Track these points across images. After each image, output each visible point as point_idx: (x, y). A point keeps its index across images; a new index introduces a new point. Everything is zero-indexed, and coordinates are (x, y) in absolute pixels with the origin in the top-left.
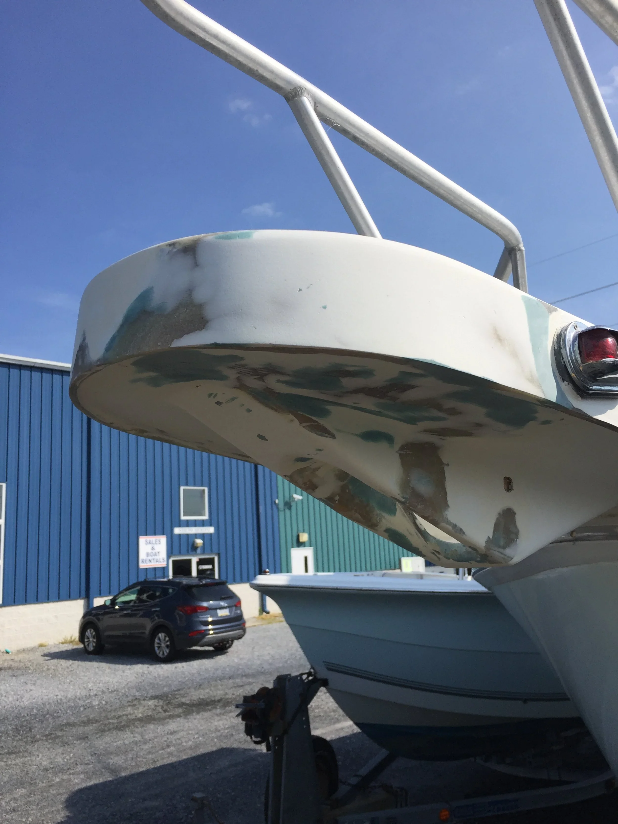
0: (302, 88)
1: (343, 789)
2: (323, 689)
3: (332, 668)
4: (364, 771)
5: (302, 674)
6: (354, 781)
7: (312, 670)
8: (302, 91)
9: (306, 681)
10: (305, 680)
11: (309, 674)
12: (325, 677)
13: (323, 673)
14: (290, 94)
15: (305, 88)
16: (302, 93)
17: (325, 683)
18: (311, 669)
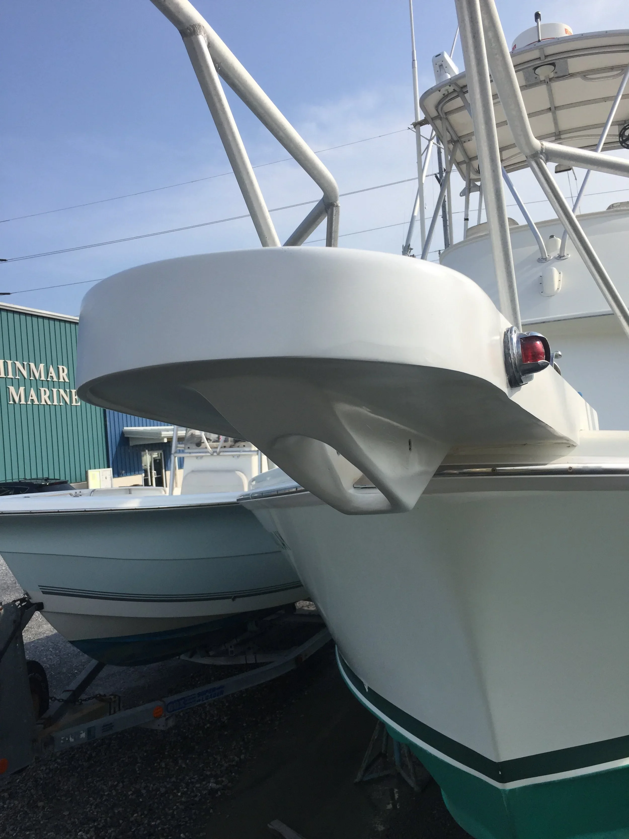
0: (201, 26)
1: (54, 706)
2: (37, 613)
3: (47, 591)
4: (73, 686)
5: (15, 601)
6: (65, 696)
7: (26, 596)
8: (200, 29)
9: (20, 606)
10: (18, 606)
11: (22, 600)
12: (41, 601)
13: (37, 597)
14: (189, 31)
15: (203, 27)
16: (200, 31)
17: (40, 607)
18: (24, 594)
